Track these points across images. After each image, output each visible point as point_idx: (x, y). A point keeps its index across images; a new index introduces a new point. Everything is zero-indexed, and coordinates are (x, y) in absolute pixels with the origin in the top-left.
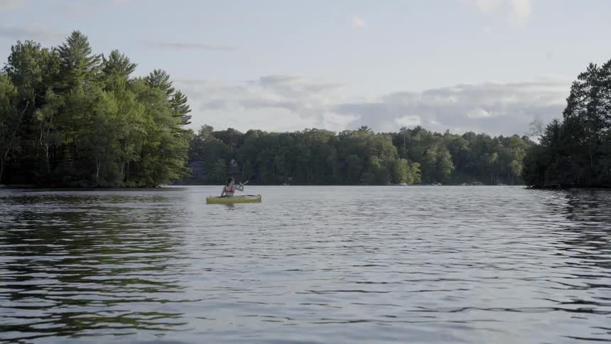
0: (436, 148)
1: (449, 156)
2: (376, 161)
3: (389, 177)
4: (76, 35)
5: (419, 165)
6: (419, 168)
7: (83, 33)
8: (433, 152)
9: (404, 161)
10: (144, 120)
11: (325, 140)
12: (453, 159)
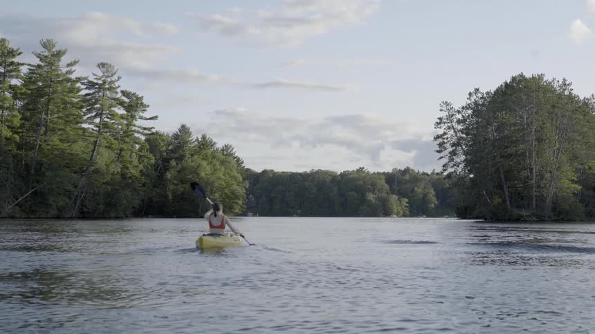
0: (423, 186)
1: (434, 193)
2: (371, 197)
3: (381, 210)
4: (183, 126)
5: (407, 200)
6: (407, 203)
7: (188, 125)
8: (419, 190)
9: (395, 197)
10: (224, 177)
11: (328, 179)
12: (437, 196)
